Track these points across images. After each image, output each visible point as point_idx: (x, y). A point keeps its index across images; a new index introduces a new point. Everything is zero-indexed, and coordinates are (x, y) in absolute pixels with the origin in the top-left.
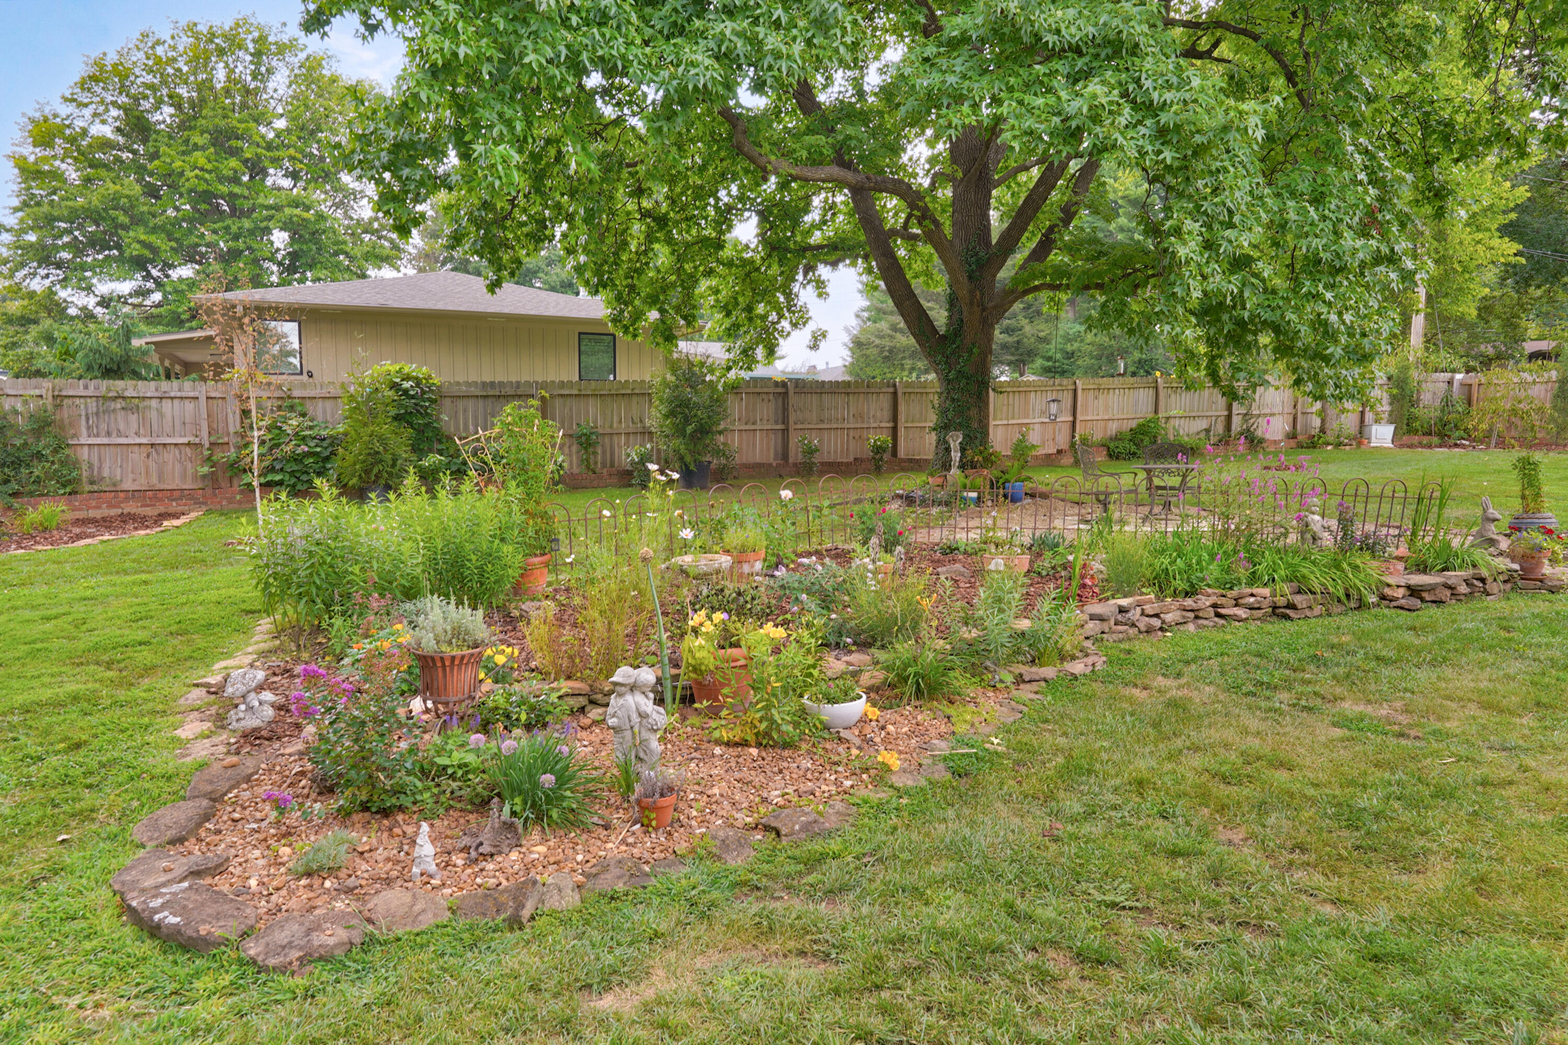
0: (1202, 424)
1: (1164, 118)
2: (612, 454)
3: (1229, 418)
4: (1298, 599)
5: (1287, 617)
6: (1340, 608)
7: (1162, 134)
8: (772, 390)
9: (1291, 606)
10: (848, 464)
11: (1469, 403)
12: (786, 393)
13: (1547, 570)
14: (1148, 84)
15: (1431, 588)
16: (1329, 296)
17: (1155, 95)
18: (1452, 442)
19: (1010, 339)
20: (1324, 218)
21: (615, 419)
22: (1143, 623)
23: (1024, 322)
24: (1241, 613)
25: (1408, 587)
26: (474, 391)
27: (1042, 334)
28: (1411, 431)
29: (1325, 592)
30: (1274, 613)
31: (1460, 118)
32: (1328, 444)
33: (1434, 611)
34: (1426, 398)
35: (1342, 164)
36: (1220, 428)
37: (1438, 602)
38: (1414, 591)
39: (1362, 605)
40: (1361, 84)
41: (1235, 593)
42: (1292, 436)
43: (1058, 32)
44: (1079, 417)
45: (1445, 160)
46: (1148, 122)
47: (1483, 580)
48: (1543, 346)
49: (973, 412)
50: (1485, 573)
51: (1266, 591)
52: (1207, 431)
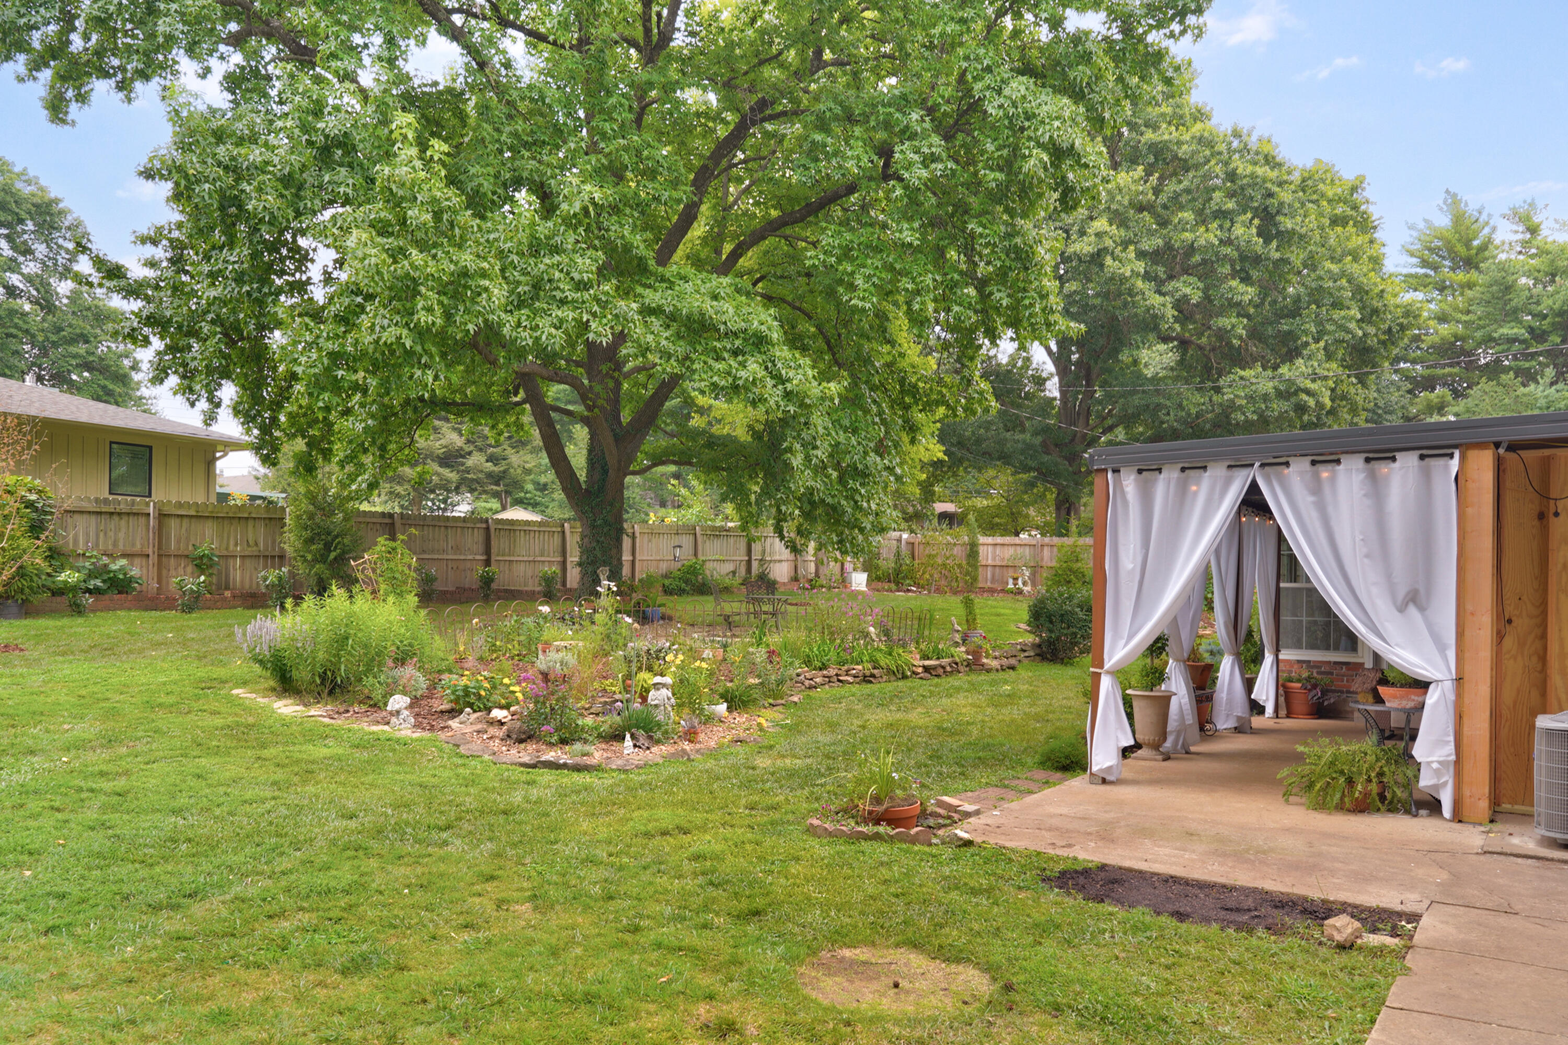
0: (730, 567)
1: (789, 386)
2: (227, 576)
3: (749, 562)
4: (876, 672)
5: (871, 682)
6: (893, 678)
7: (788, 395)
8: (379, 520)
9: (873, 676)
10: (452, 593)
11: (913, 558)
12: (393, 524)
13: (985, 660)
14: (779, 365)
15: (935, 668)
16: (863, 491)
17: (783, 372)
18: (905, 588)
19: (496, 469)
20: (859, 443)
21: (232, 542)
22: (807, 683)
23: (510, 451)
24: (850, 679)
25: (924, 667)
26: (92, 507)
27: (527, 466)
28: (878, 579)
29: (889, 669)
30: (864, 681)
31: (921, 385)
32: (822, 587)
33: (936, 680)
34: (884, 553)
35: (866, 411)
36: (742, 571)
37: (938, 676)
38: (927, 669)
39: (904, 677)
40: (874, 365)
41: (846, 667)
42: (795, 579)
43: (725, 323)
44: (638, 557)
45: (915, 409)
46: (780, 387)
47: (956, 664)
48: (950, 507)
49: (614, 551)
50: (957, 659)
51: (860, 667)
52: (734, 573)
